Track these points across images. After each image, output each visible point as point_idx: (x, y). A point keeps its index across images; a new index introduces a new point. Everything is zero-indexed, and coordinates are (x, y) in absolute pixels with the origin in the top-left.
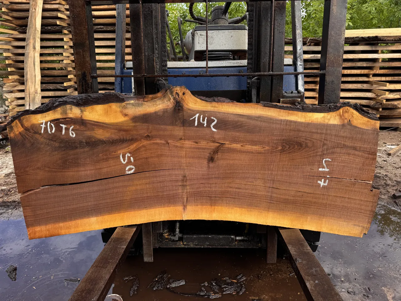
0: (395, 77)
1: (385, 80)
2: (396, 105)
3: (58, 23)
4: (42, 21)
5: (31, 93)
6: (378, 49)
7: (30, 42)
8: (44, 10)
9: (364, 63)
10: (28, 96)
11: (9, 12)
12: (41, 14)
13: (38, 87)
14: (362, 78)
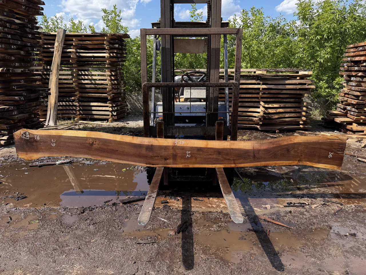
0: (276, 99)
1: (269, 101)
3: (71, 61)
4: (61, 59)
5: (52, 103)
6: (260, 82)
7: (53, 72)
8: (63, 52)
9: (253, 90)
10: (50, 105)
12: (60, 55)
13: (56, 100)
14: (255, 99)
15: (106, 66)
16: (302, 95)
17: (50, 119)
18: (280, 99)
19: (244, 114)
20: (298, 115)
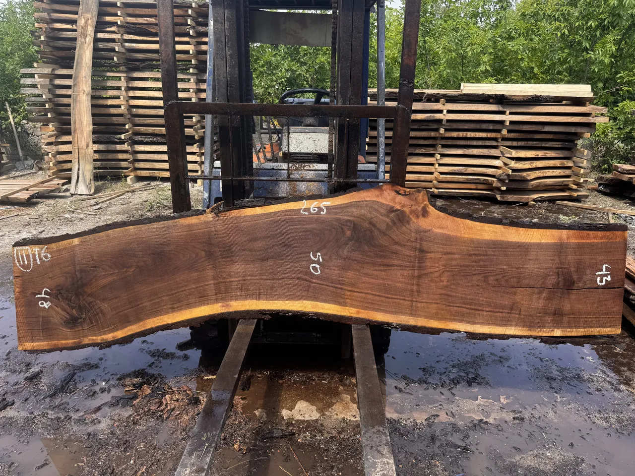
0: (529, 142)
1: (516, 145)
2: (524, 177)
3: (115, 59)
4: (93, 54)
5: (81, 148)
6: (505, 110)
7: (79, 82)
8: (96, 40)
9: (490, 125)
10: (77, 151)
11: (50, 41)
12: (92, 45)
13: (89, 140)
14: (490, 142)
15: (191, 70)
16: (578, 136)
17: (80, 180)
18: (535, 142)
19: (470, 170)
20: (567, 172)
